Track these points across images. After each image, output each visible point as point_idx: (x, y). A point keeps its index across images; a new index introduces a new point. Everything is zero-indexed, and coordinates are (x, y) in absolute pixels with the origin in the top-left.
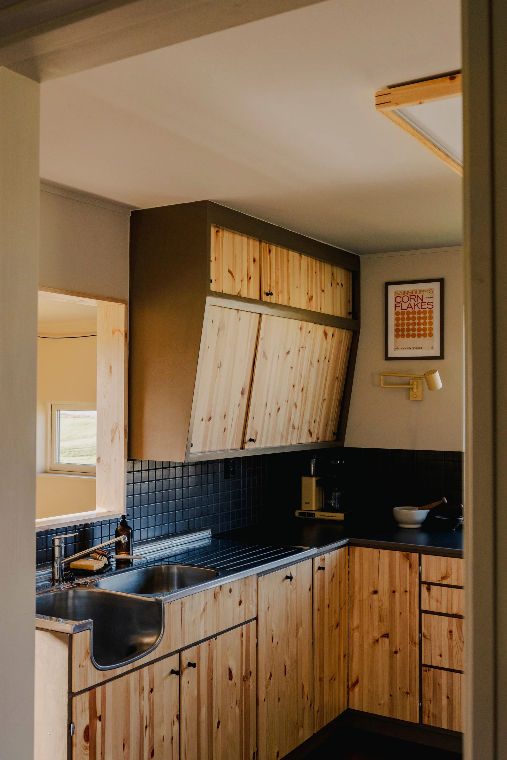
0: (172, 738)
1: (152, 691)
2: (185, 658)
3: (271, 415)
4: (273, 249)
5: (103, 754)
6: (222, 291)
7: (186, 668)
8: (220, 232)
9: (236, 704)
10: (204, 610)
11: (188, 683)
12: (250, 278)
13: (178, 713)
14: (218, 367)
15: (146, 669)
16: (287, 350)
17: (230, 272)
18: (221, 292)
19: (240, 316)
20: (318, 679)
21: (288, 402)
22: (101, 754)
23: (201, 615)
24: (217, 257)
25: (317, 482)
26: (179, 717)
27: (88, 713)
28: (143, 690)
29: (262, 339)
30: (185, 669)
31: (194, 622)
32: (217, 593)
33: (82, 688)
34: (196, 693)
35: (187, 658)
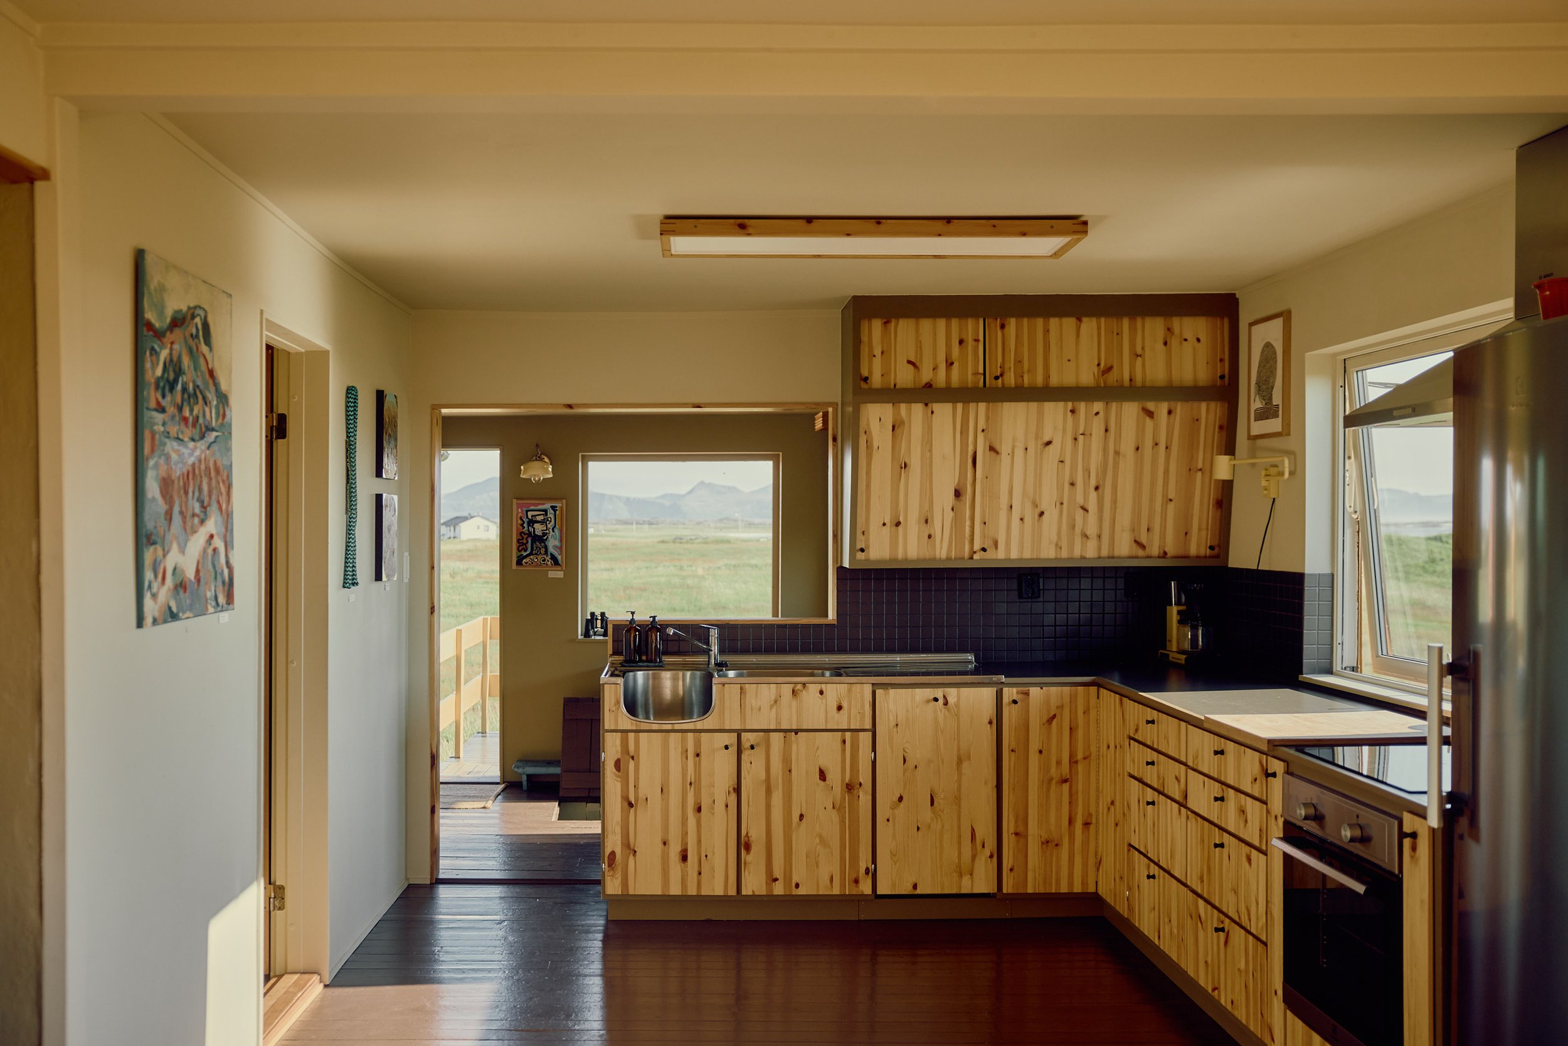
0: (727, 806)
1: (698, 755)
2: (745, 739)
3: (1025, 520)
4: (1009, 322)
5: (636, 787)
6: (895, 386)
7: (747, 749)
8: (891, 322)
9: (834, 807)
10: (776, 702)
11: (751, 763)
12: (952, 364)
13: (736, 787)
14: (902, 468)
15: (690, 735)
16: (1046, 439)
17: (909, 362)
18: (892, 386)
19: (932, 408)
20: (1012, 830)
21: (1062, 504)
22: (635, 786)
23: (771, 707)
24: (885, 349)
25: (1179, 612)
26: (738, 790)
27: (619, 748)
28: (687, 751)
29: (983, 431)
30: (745, 749)
31: (760, 709)
32: (798, 690)
33: (613, 728)
34: (763, 776)
35: (748, 740)
